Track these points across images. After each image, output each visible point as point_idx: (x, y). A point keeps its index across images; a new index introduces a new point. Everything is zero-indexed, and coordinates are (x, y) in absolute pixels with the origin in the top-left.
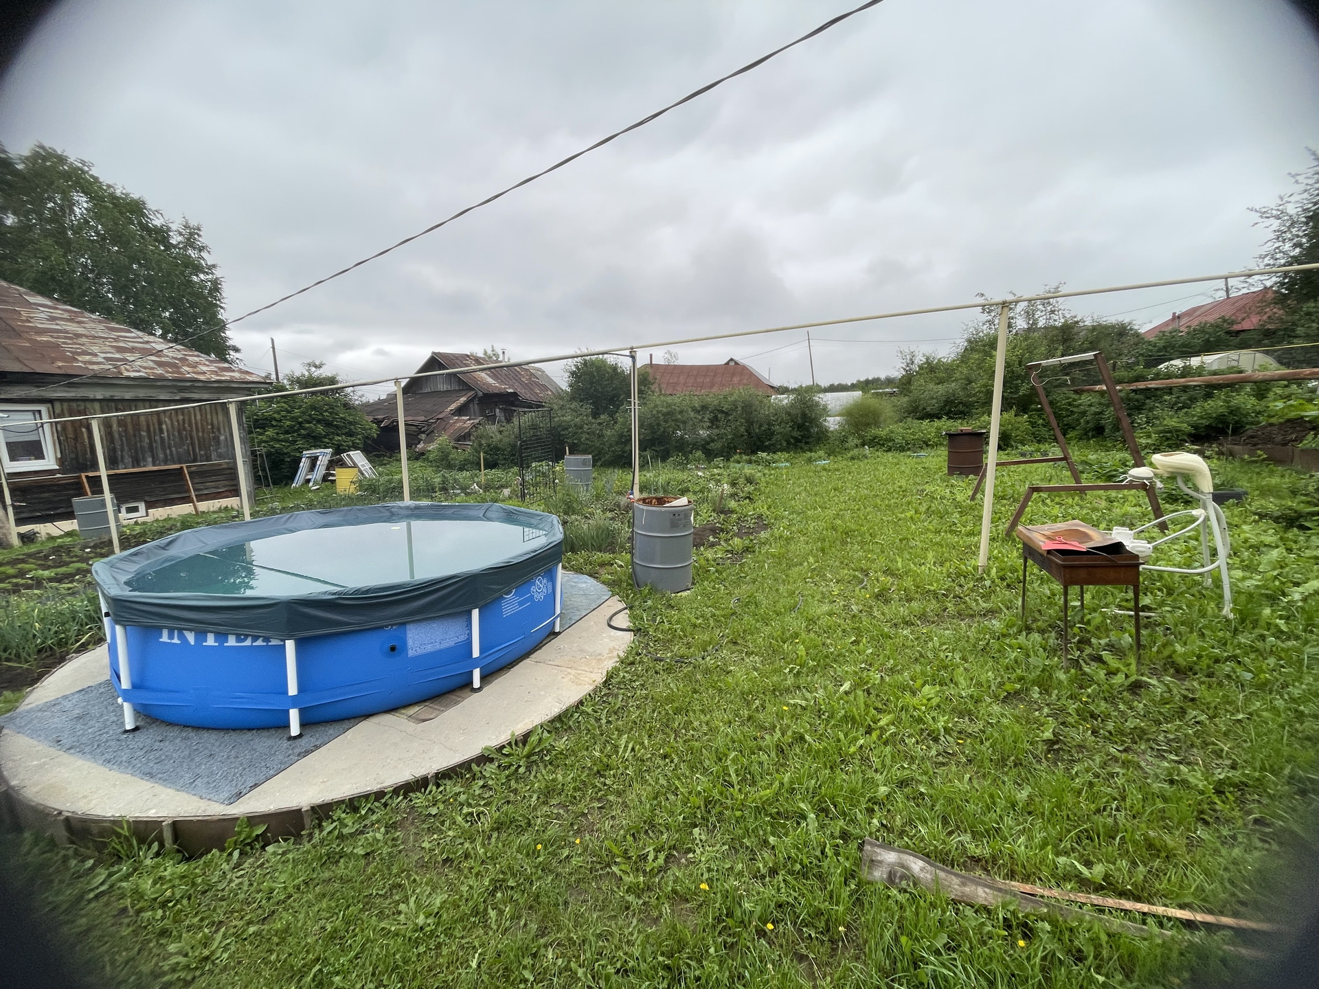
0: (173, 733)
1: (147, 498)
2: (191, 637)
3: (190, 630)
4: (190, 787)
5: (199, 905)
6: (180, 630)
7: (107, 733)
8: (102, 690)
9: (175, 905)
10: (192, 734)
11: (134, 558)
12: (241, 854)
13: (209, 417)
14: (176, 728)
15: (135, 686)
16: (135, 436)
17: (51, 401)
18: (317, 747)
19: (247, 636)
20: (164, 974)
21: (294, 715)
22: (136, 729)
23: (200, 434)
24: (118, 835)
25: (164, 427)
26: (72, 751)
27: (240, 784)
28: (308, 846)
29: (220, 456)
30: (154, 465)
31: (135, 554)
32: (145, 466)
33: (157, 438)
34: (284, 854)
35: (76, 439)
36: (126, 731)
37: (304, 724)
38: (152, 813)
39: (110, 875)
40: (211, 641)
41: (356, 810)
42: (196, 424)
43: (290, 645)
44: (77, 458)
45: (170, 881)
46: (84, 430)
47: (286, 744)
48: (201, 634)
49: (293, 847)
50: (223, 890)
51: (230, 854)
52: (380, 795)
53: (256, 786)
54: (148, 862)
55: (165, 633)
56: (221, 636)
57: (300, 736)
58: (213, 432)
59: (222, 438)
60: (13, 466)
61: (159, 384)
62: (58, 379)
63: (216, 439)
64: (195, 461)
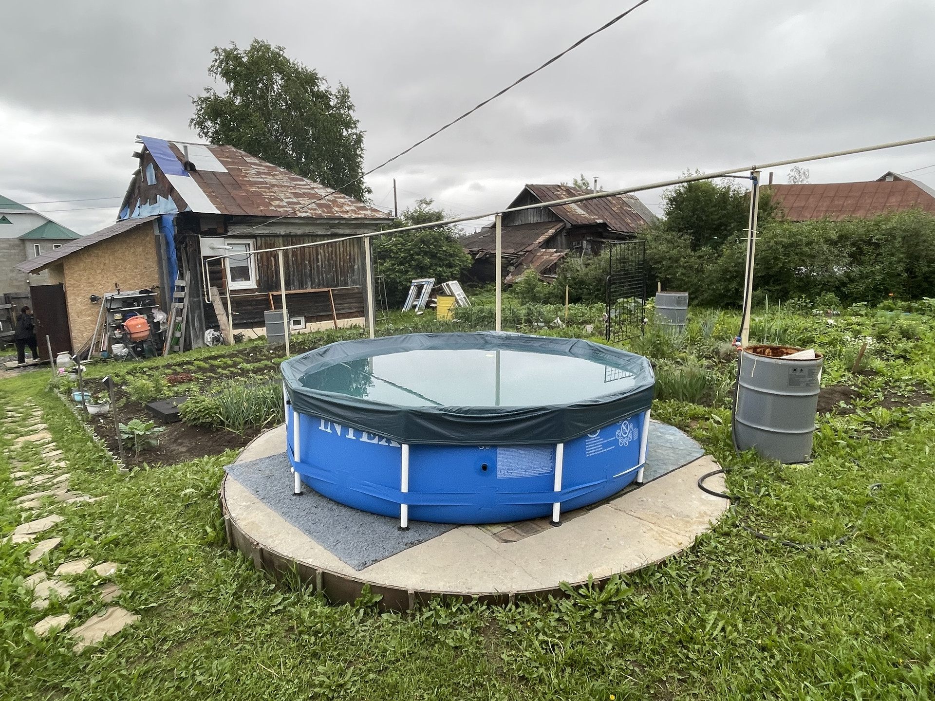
0: (323, 503)
1: (306, 314)
2: (338, 429)
3: (339, 423)
4: (332, 548)
5: (338, 643)
6: (333, 422)
7: (284, 492)
8: (281, 459)
9: (322, 637)
10: (335, 507)
11: (304, 361)
12: (365, 613)
13: (348, 249)
14: (325, 500)
15: (302, 461)
16: (301, 264)
17: (254, 237)
18: (420, 542)
19: (375, 435)
20: (315, 686)
21: (404, 509)
22: (301, 494)
23: (342, 263)
24: (291, 572)
25: (319, 257)
26: (265, 501)
27: (365, 556)
28: (411, 624)
29: (354, 282)
30: (312, 288)
31: (305, 358)
32: (306, 288)
33: (315, 266)
34: (394, 624)
35: (268, 266)
36: (295, 494)
37: (410, 520)
38: (310, 561)
39: (284, 599)
40: (351, 435)
41: (448, 606)
42: (340, 254)
43: (405, 448)
44: (268, 281)
45: (320, 617)
46: (272, 259)
47: (397, 533)
48: (345, 428)
49: (400, 621)
50: (353, 637)
51: (358, 611)
52: (467, 599)
53: (376, 561)
54: (306, 597)
55: (323, 422)
56: (358, 432)
57: (407, 529)
58: (350, 261)
59: (356, 267)
60: (233, 285)
61: (318, 222)
62: (260, 220)
63: (352, 267)
64: (337, 285)
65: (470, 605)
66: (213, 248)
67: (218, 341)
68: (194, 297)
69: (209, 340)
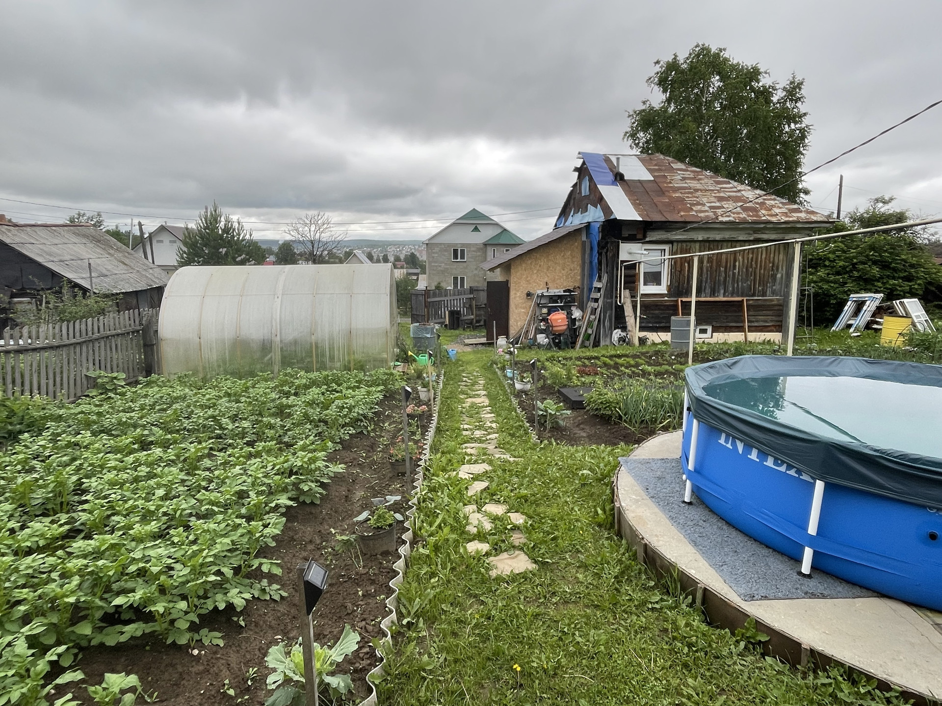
0: (714, 520)
1: (714, 324)
2: (740, 447)
3: (741, 441)
4: (719, 567)
5: (711, 664)
6: (734, 438)
7: (673, 497)
8: (673, 464)
9: (696, 651)
10: (725, 527)
11: (710, 370)
12: (745, 648)
13: (772, 256)
14: (715, 517)
15: (697, 471)
16: (716, 271)
17: (671, 242)
18: (824, 597)
19: (783, 462)
20: (683, 696)
21: (808, 554)
22: (690, 503)
23: (762, 271)
24: (672, 576)
25: (737, 264)
26: (654, 500)
27: (754, 589)
28: (800, 682)
29: (774, 293)
30: (724, 297)
31: (711, 367)
32: (718, 296)
33: (731, 273)
34: (779, 672)
35: (680, 272)
36: (684, 502)
37: (814, 567)
38: (692, 572)
39: (662, 600)
41: (854, 683)
42: (761, 261)
43: (820, 486)
44: (678, 286)
45: (696, 631)
46: (686, 264)
47: (795, 576)
48: (748, 447)
49: (787, 672)
50: (729, 666)
51: (738, 642)
53: (765, 598)
54: (684, 606)
55: (723, 436)
56: (763, 454)
57: (809, 576)
58: (773, 270)
59: (779, 276)
60: (645, 289)
61: (741, 226)
62: (678, 225)
63: (774, 277)
64: (753, 295)
65: (887, 695)
66: (630, 253)
67: (624, 341)
68: (607, 298)
69: (616, 339)
